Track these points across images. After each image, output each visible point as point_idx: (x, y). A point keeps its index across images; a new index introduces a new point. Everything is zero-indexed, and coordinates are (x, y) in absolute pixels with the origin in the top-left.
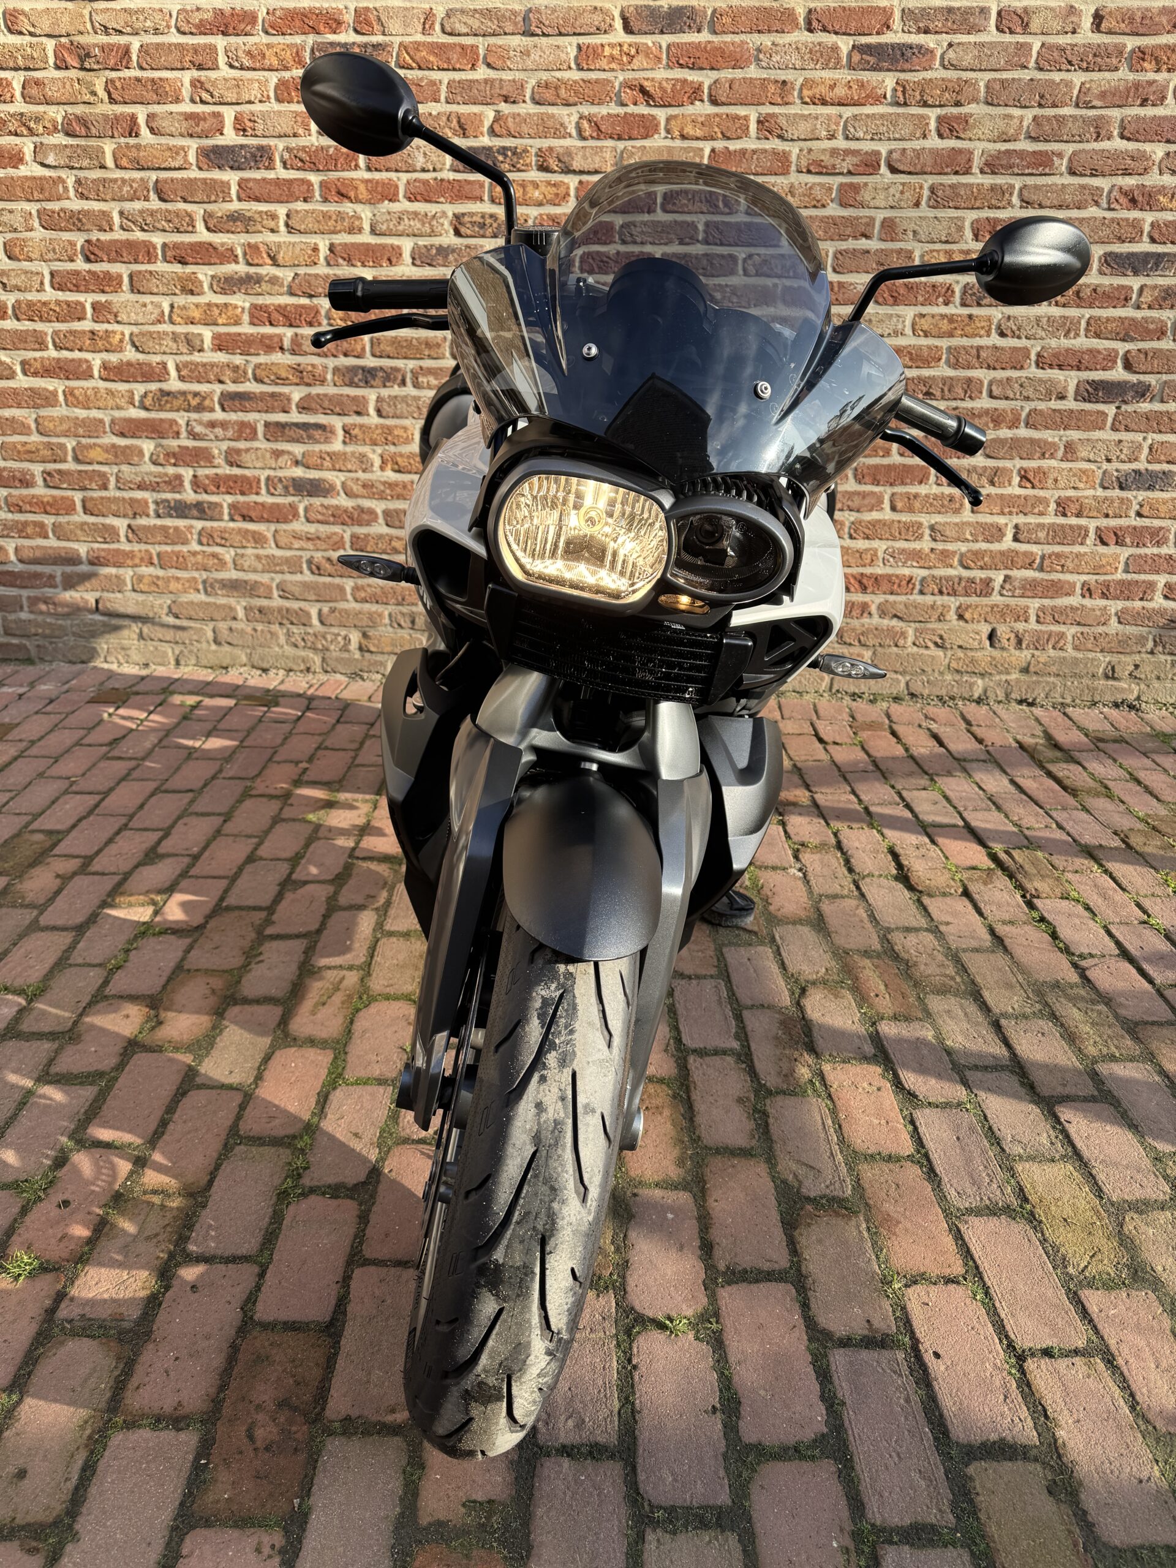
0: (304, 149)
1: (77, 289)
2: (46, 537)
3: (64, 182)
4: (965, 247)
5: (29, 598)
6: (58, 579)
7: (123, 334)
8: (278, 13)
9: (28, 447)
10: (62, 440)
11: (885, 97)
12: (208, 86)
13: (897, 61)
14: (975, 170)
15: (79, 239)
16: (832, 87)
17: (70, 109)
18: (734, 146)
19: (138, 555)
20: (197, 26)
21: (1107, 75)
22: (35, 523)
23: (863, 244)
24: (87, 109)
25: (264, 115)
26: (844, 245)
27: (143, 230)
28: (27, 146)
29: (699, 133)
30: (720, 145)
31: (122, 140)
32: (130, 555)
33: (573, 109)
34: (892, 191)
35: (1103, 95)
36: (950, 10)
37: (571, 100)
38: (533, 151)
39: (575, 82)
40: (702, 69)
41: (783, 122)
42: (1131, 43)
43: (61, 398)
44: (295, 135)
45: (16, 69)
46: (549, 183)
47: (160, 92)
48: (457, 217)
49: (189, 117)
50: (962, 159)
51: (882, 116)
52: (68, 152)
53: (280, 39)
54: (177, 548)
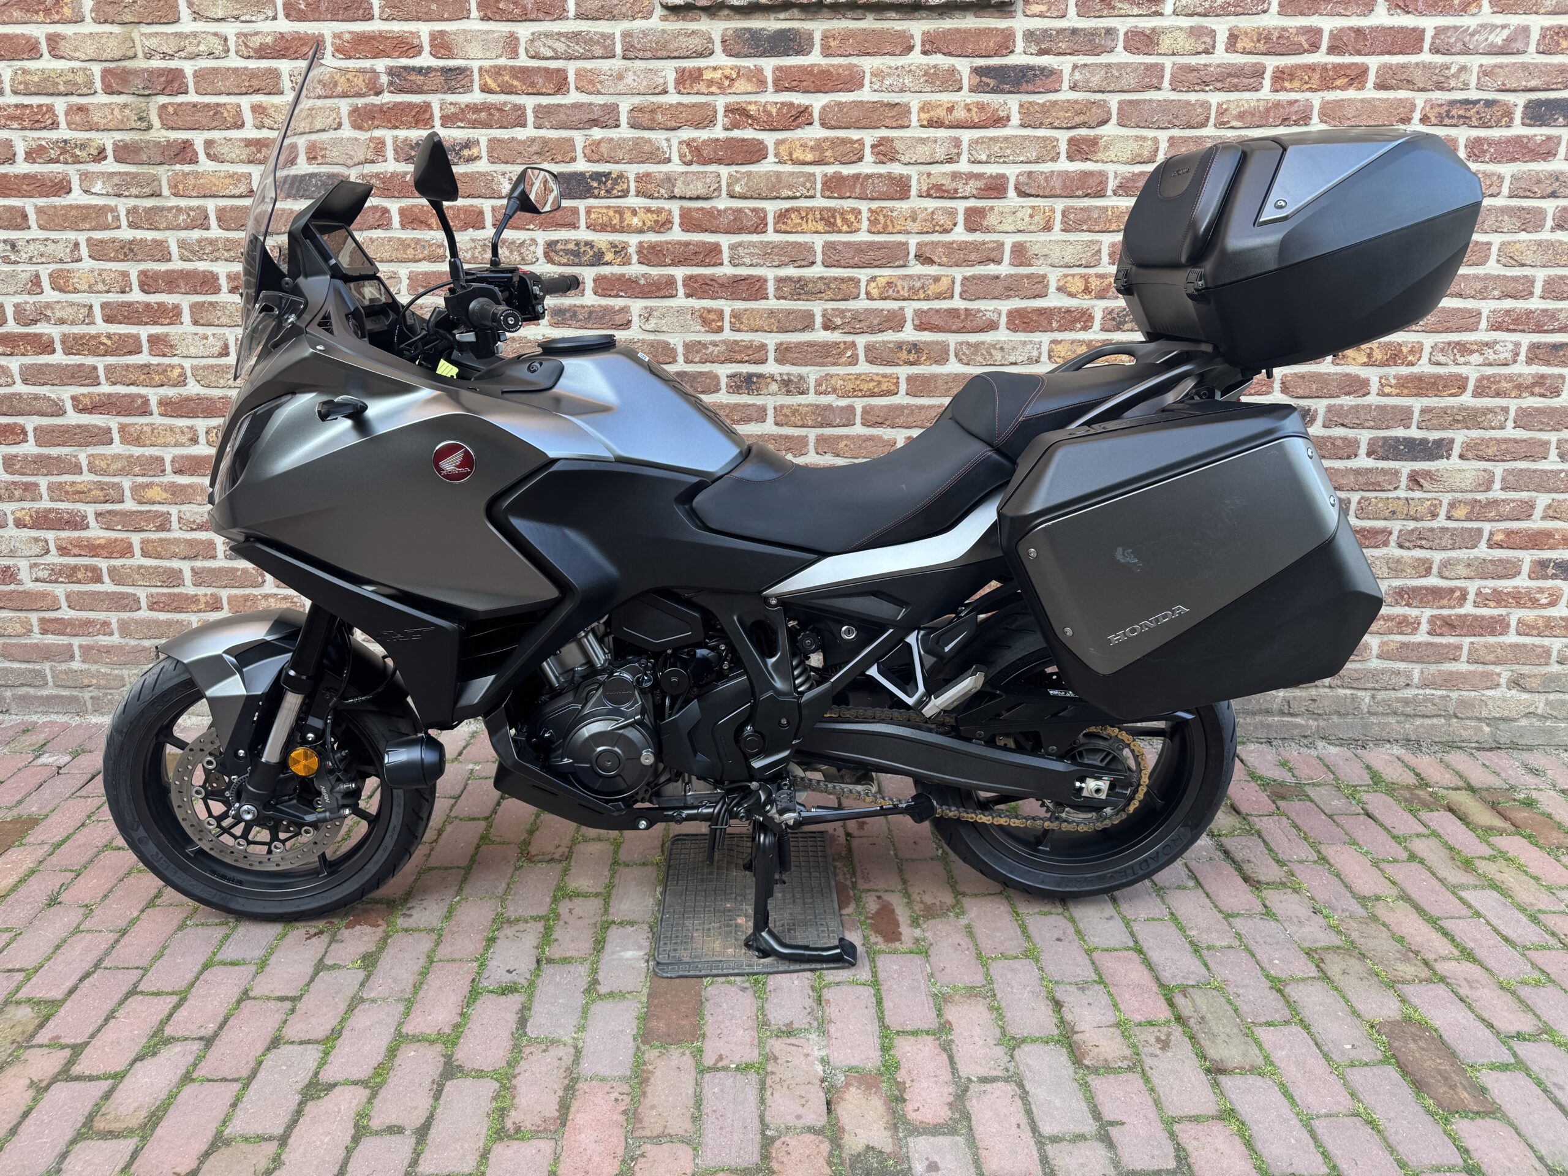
0: (377, 175)
1: (128, 320)
2: (99, 580)
3: (113, 210)
4: (1099, 270)
5: (80, 646)
6: (115, 626)
7: (182, 368)
8: (347, 37)
9: (79, 488)
10: (116, 479)
11: (1008, 119)
12: (271, 111)
13: (1019, 83)
14: (1109, 192)
15: (134, 270)
16: (950, 109)
17: (118, 136)
18: (848, 170)
19: (203, 600)
20: (256, 51)
21: (1247, 95)
22: (87, 568)
23: (991, 269)
24: (136, 136)
25: (335, 142)
26: (969, 272)
27: (201, 259)
28: (72, 172)
29: (809, 157)
30: (830, 170)
31: (178, 167)
32: (195, 599)
33: (670, 134)
34: (1019, 215)
35: (1241, 116)
36: (1074, 31)
37: (669, 124)
38: (632, 177)
39: (671, 105)
40: (807, 91)
41: (899, 146)
42: (1272, 63)
43: (116, 436)
44: (367, 161)
45: (60, 94)
46: (649, 210)
47: (216, 117)
48: (551, 245)
49: (249, 143)
50: (1092, 181)
51: (1006, 139)
52: (116, 180)
53: (351, 64)
54: (247, 591)
